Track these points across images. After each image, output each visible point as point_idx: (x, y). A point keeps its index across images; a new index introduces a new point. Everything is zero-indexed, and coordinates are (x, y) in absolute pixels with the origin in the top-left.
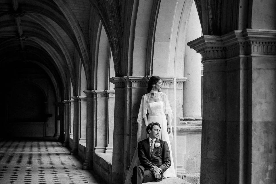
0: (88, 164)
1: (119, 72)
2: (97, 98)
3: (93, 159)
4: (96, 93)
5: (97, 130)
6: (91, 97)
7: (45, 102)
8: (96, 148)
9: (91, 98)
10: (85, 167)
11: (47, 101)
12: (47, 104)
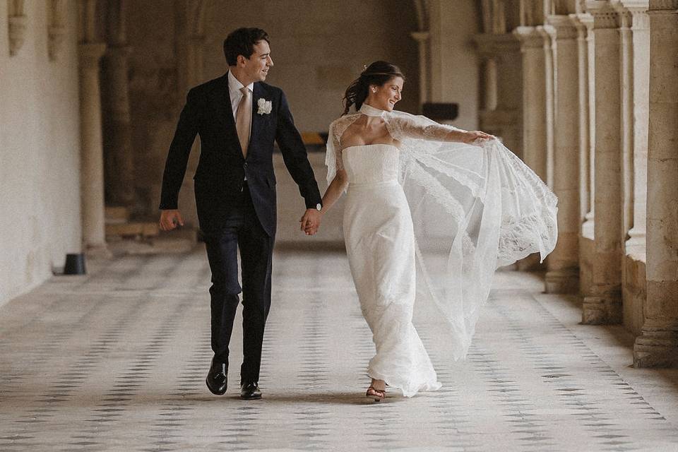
0: (603, 302)
2: (632, 33)
3: (623, 281)
4: (629, 13)
5: (636, 160)
6: (611, 27)
7: (417, 36)
8: (631, 232)
9: (610, 31)
10: (589, 313)
11: (426, 29)
12: (428, 42)
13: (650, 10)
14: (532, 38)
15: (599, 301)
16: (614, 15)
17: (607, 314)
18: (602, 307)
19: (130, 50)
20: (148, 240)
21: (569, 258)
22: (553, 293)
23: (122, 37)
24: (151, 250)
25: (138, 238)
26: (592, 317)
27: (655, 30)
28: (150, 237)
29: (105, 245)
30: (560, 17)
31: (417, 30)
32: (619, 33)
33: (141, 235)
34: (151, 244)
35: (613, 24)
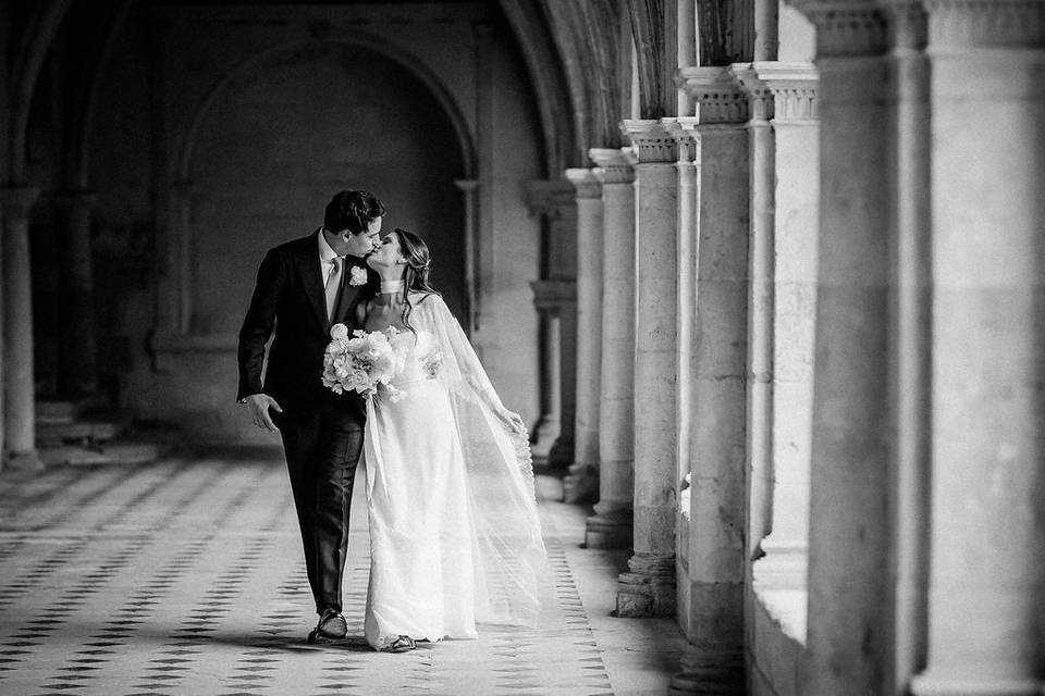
0: (646, 582)
1: (716, 40)
2: (695, 169)
6: (665, 161)
7: (463, 184)
10: (625, 599)
11: (475, 176)
12: (476, 192)
13: (700, 123)
14: (587, 185)
15: (641, 580)
16: (669, 143)
17: (652, 602)
18: (645, 589)
19: (93, 198)
20: (97, 445)
21: (619, 498)
22: (594, 547)
23: (84, 182)
24: (101, 459)
25: (86, 442)
26: (630, 605)
27: (708, 157)
28: (102, 442)
29: (34, 453)
30: (608, 151)
31: (462, 177)
32: (676, 170)
33: (90, 439)
34: (101, 452)
35: (668, 157)
